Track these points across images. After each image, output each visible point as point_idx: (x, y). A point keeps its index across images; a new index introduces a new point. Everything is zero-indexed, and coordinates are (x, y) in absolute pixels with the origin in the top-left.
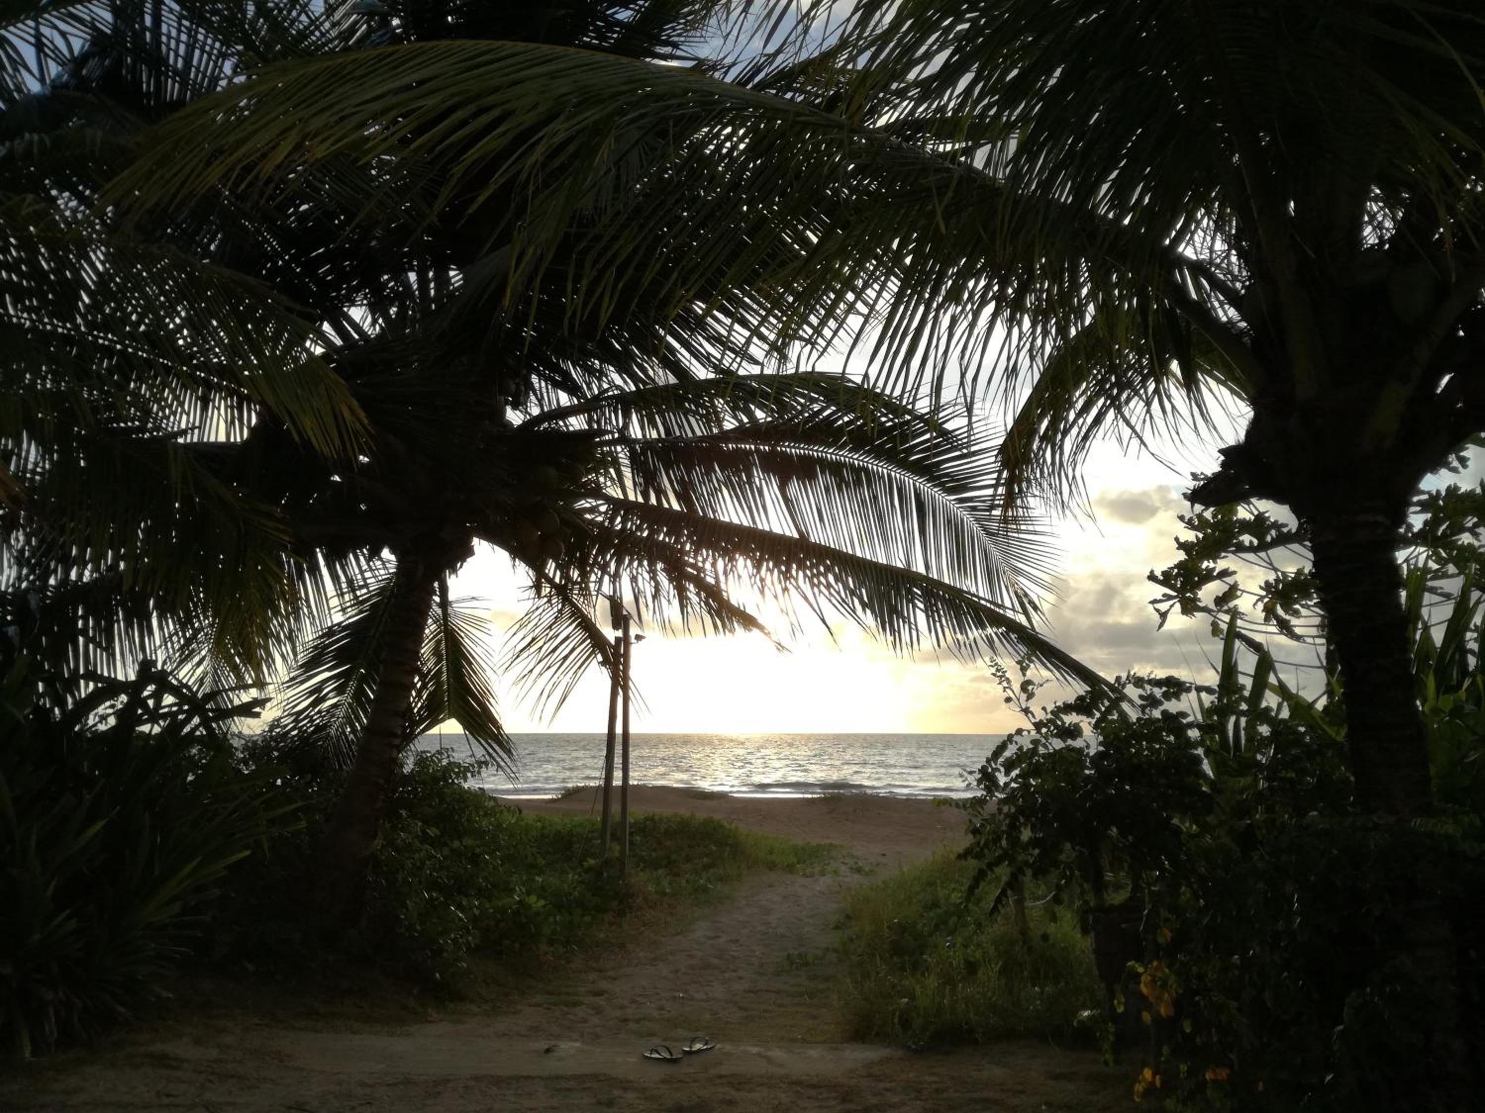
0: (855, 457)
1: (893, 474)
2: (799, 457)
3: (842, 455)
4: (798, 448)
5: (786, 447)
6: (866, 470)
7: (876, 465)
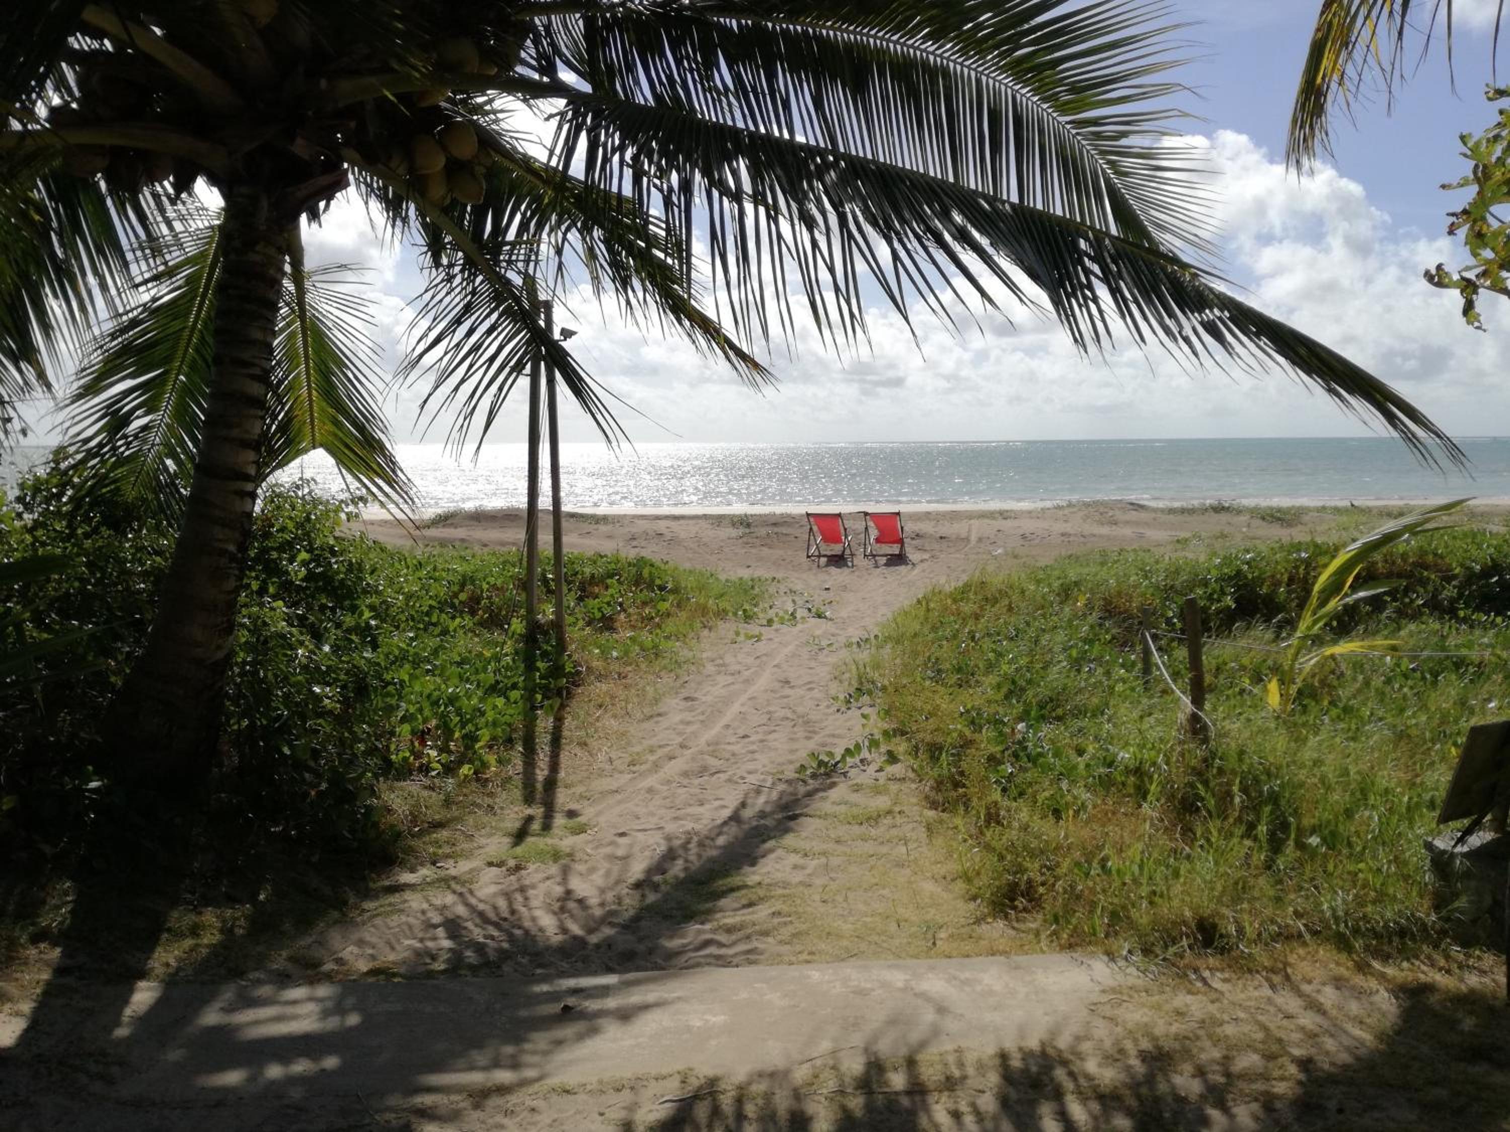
0: (931, 49)
1: (984, 78)
2: (848, 46)
3: (912, 46)
4: (847, 30)
5: (828, 29)
6: (945, 72)
7: (961, 64)
